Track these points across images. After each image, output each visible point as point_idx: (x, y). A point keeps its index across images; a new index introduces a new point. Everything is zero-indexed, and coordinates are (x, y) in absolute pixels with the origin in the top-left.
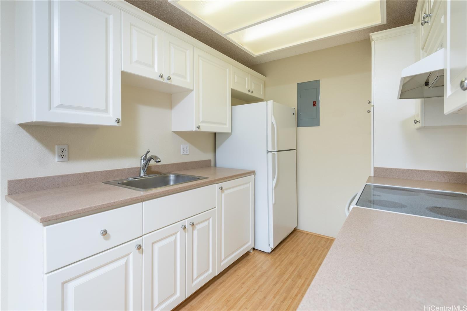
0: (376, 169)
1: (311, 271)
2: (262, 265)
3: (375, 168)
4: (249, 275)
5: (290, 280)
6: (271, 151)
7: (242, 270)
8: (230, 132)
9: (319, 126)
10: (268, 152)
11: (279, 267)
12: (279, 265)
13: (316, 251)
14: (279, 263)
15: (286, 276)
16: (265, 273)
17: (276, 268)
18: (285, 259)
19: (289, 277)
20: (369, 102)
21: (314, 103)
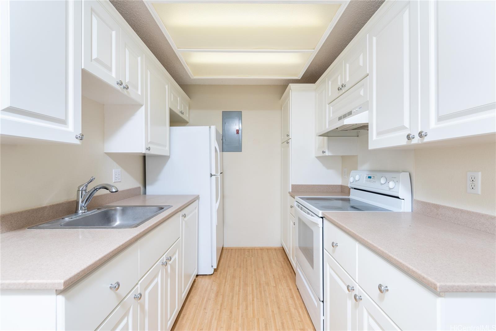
0: (294, 186)
1: (252, 277)
2: (211, 287)
3: (292, 185)
4: (205, 299)
5: (241, 290)
6: (215, 174)
7: (195, 298)
8: (169, 155)
9: (241, 151)
10: (211, 175)
11: (226, 283)
12: (225, 282)
13: (247, 261)
14: (224, 280)
15: (237, 288)
16: (218, 292)
17: (225, 285)
18: (227, 275)
19: (239, 289)
20: (288, 136)
21: (237, 131)
